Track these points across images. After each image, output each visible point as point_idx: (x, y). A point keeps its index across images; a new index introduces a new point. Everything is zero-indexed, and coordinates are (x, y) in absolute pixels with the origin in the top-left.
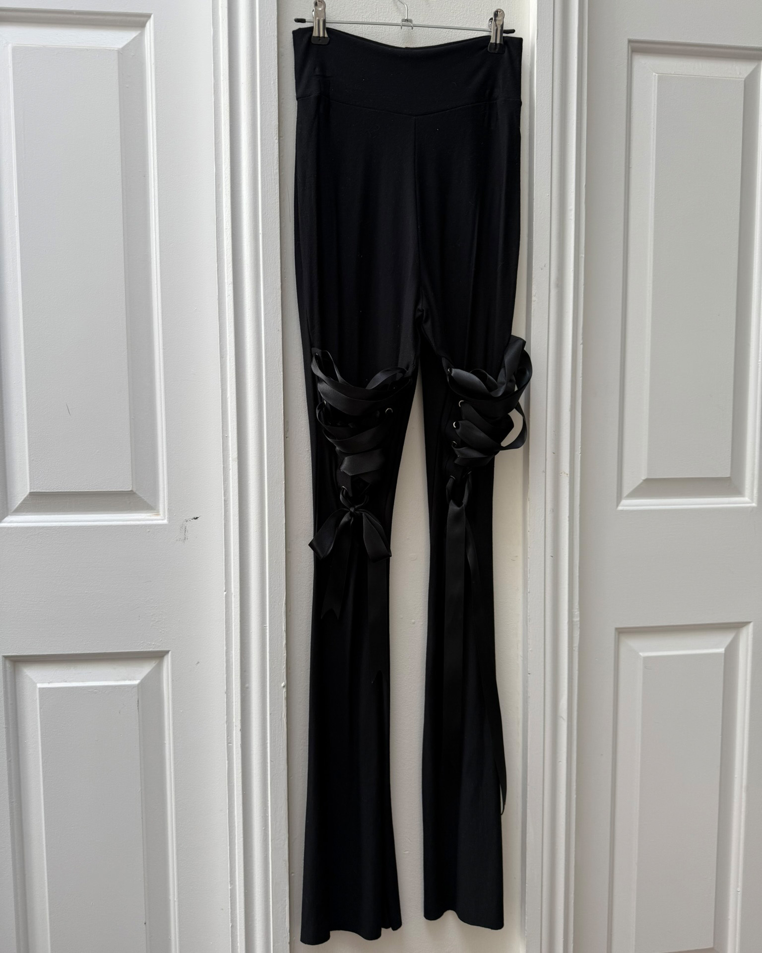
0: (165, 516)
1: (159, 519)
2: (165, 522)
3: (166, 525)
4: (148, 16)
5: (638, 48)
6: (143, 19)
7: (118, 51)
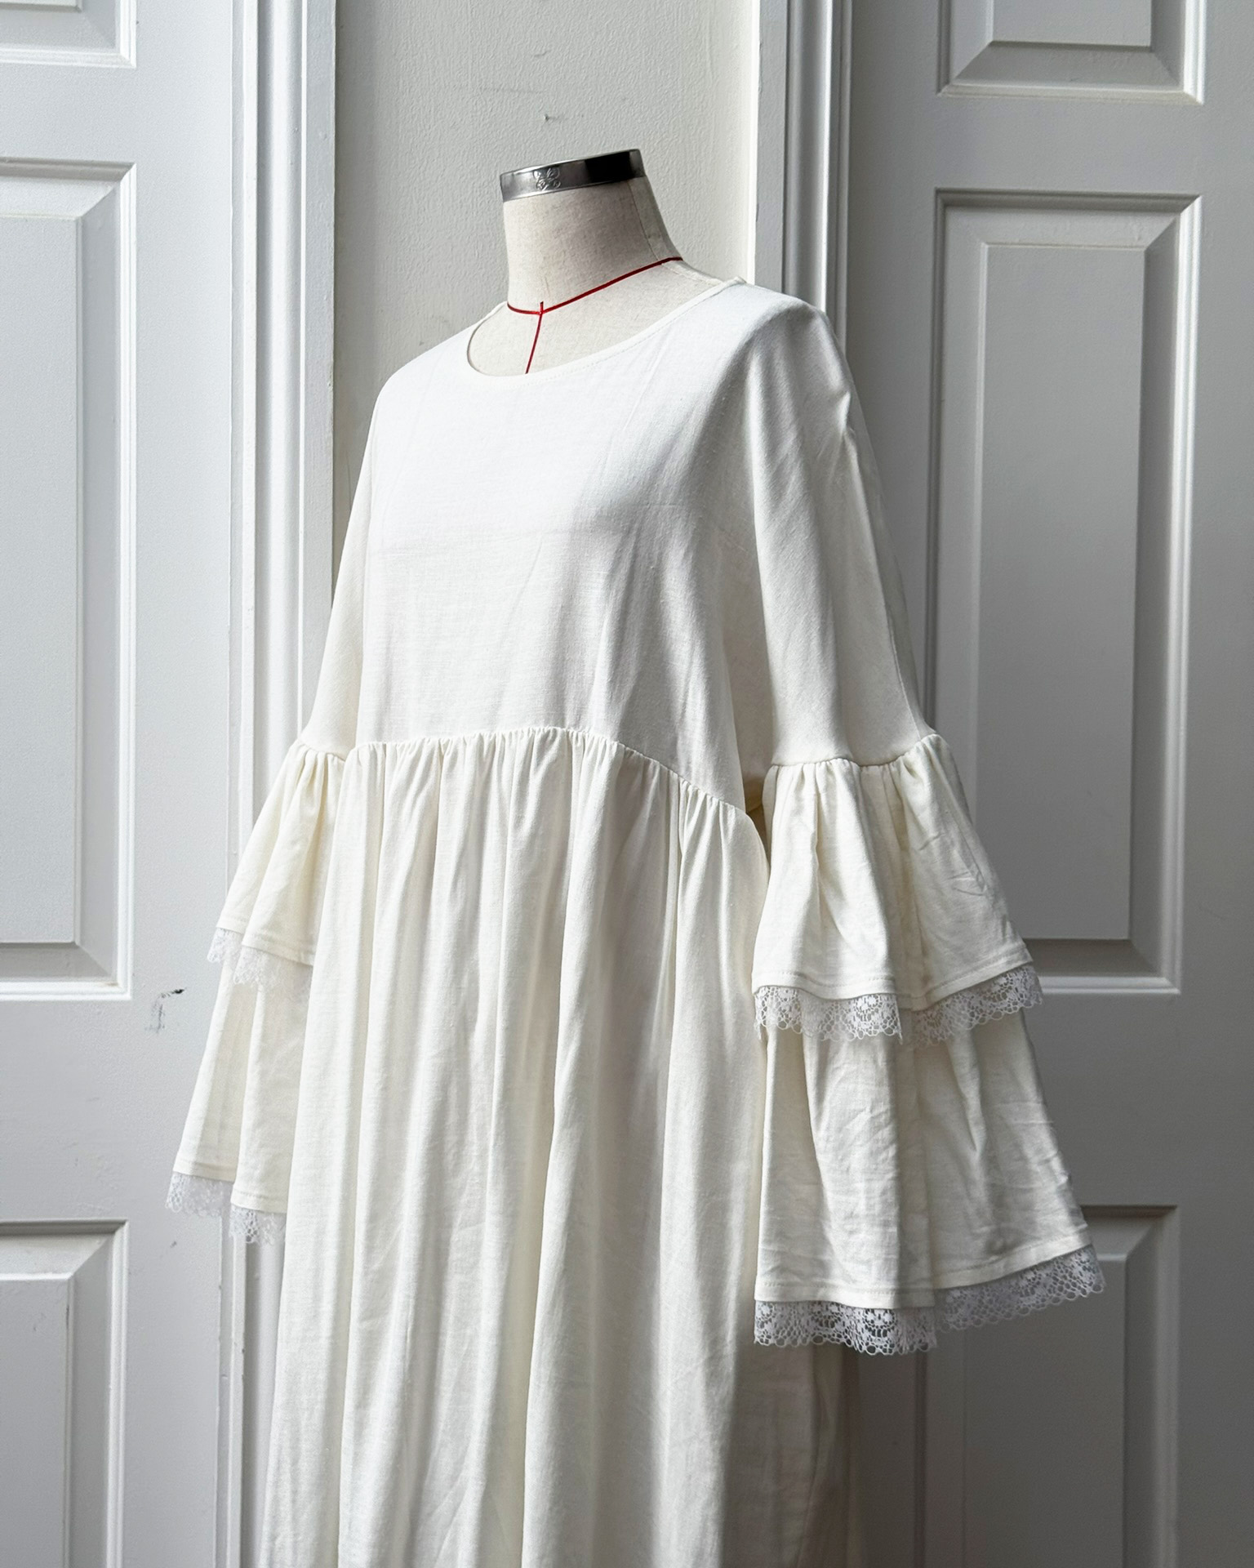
0: (126, 987)
1: (118, 990)
2: (128, 996)
3: (128, 1002)
4: (129, 166)
5: (952, 201)
6: (118, 170)
7: (77, 222)
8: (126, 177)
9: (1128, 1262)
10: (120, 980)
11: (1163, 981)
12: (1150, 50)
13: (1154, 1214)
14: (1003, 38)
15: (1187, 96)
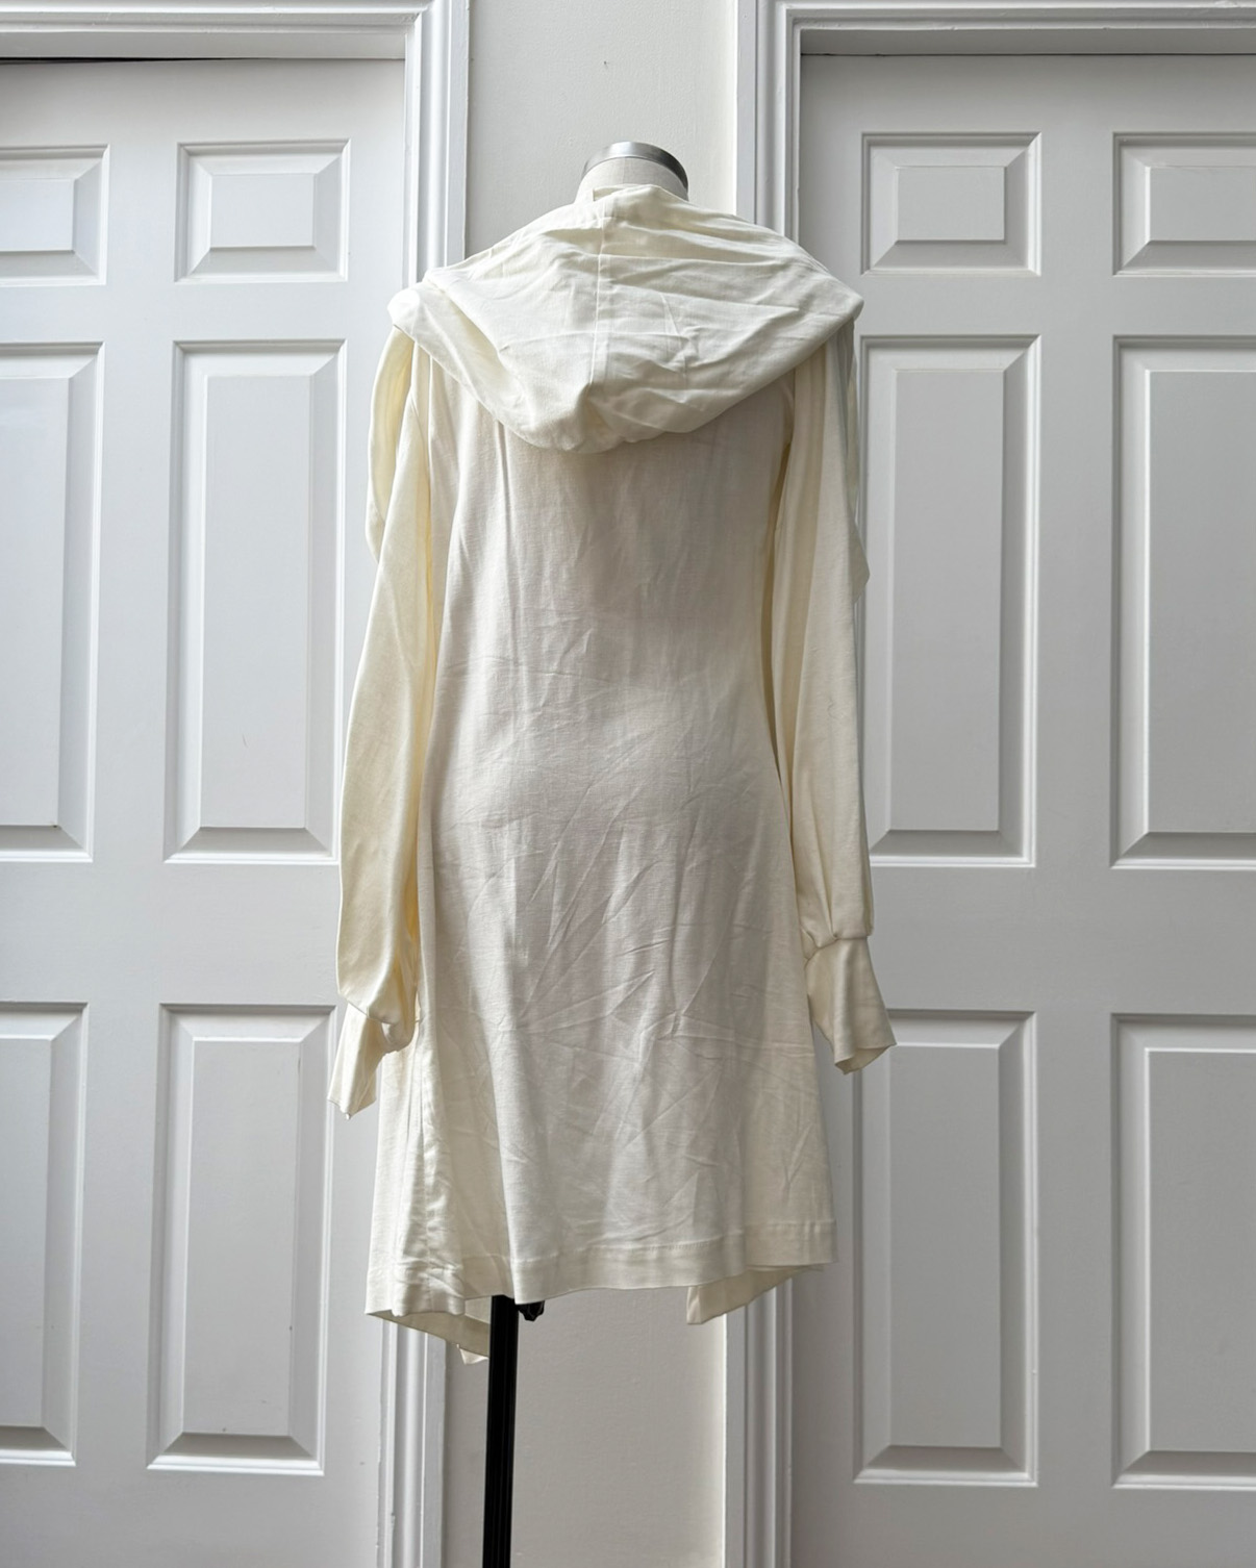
0: (337, 857)
1: (330, 859)
2: (338, 863)
3: (339, 866)
4: (342, 341)
6: (336, 344)
7: (311, 377)
8: (342, 348)
9: (1001, 1048)
10: (334, 853)
11: (1025, 859)
12: (1003, 242)
13: (1020, 1017)
14: (902, 239)
15: (1030, 272)
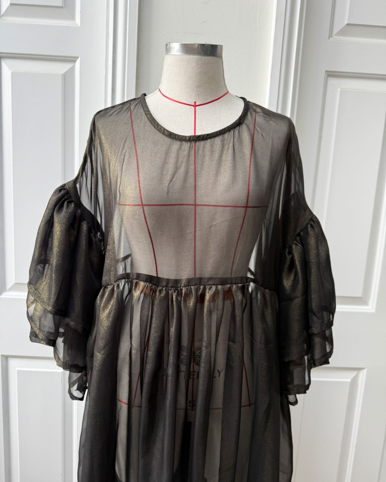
4: (78, 58)
5: (331, 74)
7: (62, 75)
8: (77, 61)
9: (351, 381)
11: (370, 308)
14: (350, 23)
